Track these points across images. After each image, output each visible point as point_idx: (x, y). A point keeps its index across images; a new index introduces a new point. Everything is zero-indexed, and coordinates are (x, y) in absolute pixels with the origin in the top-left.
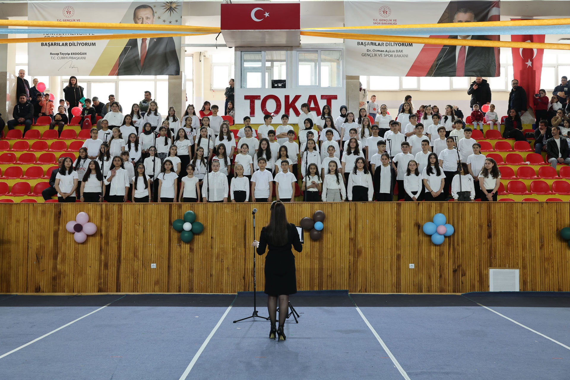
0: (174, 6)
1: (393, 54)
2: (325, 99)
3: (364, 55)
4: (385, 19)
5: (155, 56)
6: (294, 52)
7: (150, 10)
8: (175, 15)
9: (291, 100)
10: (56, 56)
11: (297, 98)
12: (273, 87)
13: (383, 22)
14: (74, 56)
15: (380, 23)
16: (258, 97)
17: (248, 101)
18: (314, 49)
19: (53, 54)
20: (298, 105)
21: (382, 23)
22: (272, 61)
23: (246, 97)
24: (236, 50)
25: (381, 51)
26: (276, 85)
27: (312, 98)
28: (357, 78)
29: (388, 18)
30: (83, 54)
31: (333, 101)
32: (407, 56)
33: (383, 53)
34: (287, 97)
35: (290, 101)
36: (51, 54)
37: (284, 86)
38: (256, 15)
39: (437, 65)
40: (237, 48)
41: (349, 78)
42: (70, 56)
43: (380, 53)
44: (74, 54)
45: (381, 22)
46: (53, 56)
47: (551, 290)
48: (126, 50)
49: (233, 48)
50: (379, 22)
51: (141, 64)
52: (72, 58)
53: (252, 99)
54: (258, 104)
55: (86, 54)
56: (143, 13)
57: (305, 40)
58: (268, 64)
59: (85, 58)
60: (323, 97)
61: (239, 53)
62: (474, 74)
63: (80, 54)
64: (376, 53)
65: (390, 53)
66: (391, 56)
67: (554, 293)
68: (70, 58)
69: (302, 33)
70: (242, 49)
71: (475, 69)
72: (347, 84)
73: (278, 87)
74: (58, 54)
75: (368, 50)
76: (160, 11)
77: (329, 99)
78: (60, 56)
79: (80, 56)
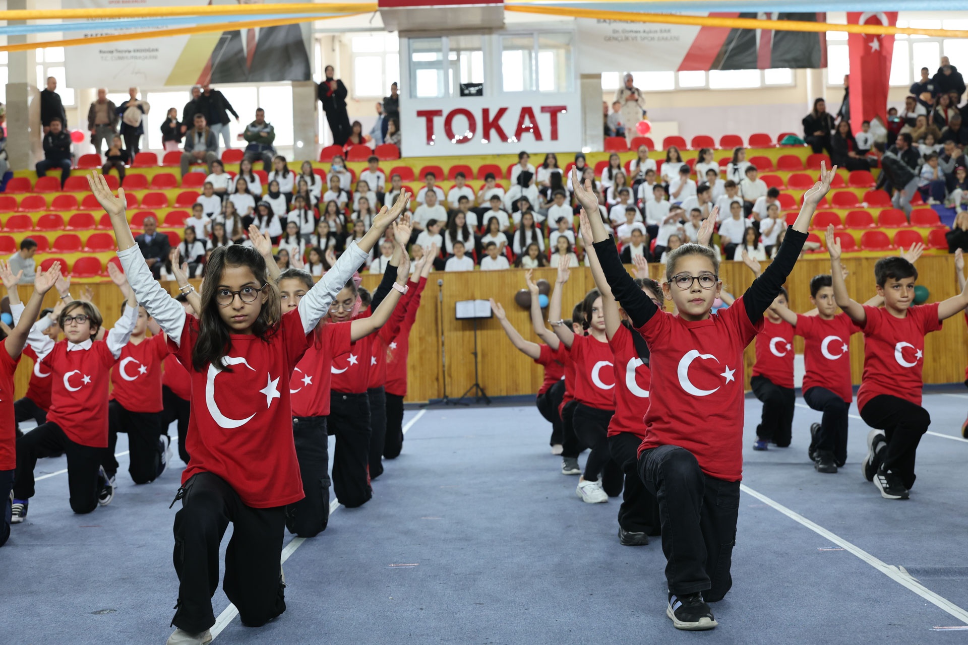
1: (656, 36)
2: (547, 111)
3: (609, 39)
5: (270, 52)
6: (495, 38)
9: (492, 117)
10: (109, 55)
11: (502, 111)
12: (463, 94)
14: (138, 54)
16: (438, 113)
17: (423, 119)
18: (528, 32)
19: (104, 52)
20: (504, 122)
22: (458, 50)
23: (420, 114)
24: (400, 36)
25: (636, 32)
26: (467, 91)
27: (527, 111)
28: (598, 76)
30: (153, 50)
31: (561, 116)
32: (677, 39)
33: (638, 35)
34: (486, 112)
35: (491, 119)
36: (101, 52)
37: (480, 93)
39: (726, 52)
40: (403, 33)
41: (585, 76)
42: (132, 54)
43: (634, 35)
44: (138, 51)
46: (104, 55)
48: (222, 42)
49: (397, 33)
51: (248, 63)
52: (136, 58)
53: (429, 115)
54: (439, 122)
55: (157, 50)
57: (510, 18)
58: (453, 56)
59: (155, 57)
60: (544, 109)
61: (405, 40)
62: (786, 64)
63: (148, 50)
64: (627, 35)
65: (651, 35)
66: (653, 39)
68: (132, 57)
69: (507, 8)
70: (411, 34)
71: (788, 57)
72: (583, 86)
73: (470, 95)
74: (112, 52)
75: (615, 31)
77: (554, 112)
78: (116, 54)
79: (148, 54)
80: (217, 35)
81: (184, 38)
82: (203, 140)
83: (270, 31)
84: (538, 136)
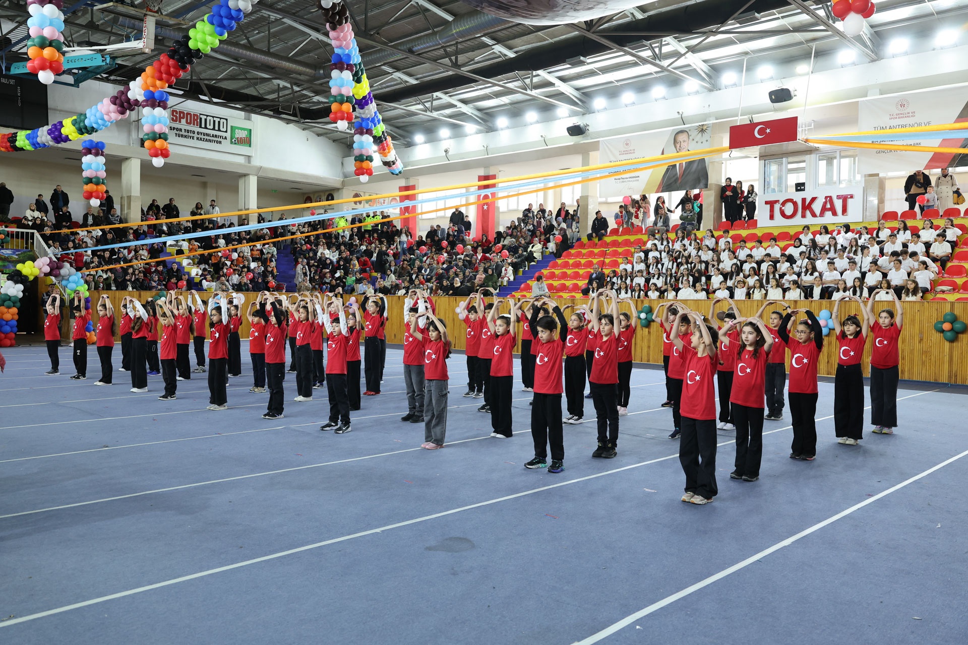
0: (705, 128)
2: (841, 199)
4: (903, 112)
5: (689, 174)
6: (813, 156)
7: (686, 133)
8: (706, 136)
9: (807, 202)
10: (618, 181)
11: (814, 199)
13: (900, 116)
14: (631, 179)
15: (896, 118)
16: (776, 202)
17: (768, 206)
18: (834, 151)
20: (814, 206)
21: (899, 118)
23: (767, 203)
24: (760, 160)
26: (799, 188)
27: (829, 199)
28: (877, 175)
29: (906, 112)
30: (637, 177)
31: (850, 201)
34: (804, 200)
35: (807, 204)
37: (803, 189)
38: (759, 133)
40: (762, 158)
41: (868, 176)
42: (628, 179)
45: (898, 116)
47: (928, 380)
48: (667, 170)
49: (758, 158)
50: (896, 116)
51: (680, 181)
52: (630, 181)
53: (771, 204)
54: (777, 207)
55: (639, 177)
56: (681, 138)
58: (790, 166)
59: (638, 180)
60: (838, 197)
61: (762, 162)
63: (635, 177)
67: (930, 383)
68: (628, 181)
70: (765, 158)
72: (866, 182)
76: (693, 134)
77: (845, 199)
78: (621, 180)
79: (635, 179)
80: (666, 167)
81: (651, 170)
82: (662, 220)
83: (690, 164)
84: (835, 213)
